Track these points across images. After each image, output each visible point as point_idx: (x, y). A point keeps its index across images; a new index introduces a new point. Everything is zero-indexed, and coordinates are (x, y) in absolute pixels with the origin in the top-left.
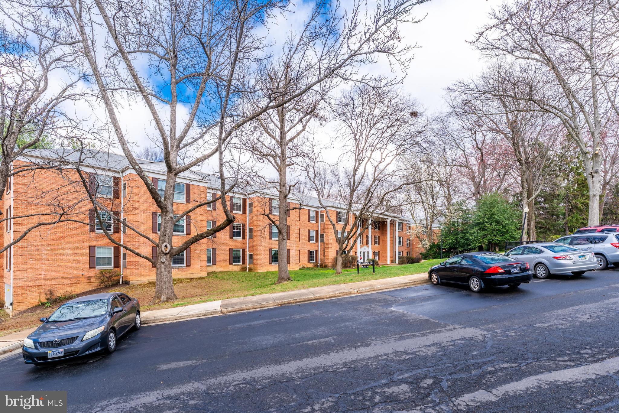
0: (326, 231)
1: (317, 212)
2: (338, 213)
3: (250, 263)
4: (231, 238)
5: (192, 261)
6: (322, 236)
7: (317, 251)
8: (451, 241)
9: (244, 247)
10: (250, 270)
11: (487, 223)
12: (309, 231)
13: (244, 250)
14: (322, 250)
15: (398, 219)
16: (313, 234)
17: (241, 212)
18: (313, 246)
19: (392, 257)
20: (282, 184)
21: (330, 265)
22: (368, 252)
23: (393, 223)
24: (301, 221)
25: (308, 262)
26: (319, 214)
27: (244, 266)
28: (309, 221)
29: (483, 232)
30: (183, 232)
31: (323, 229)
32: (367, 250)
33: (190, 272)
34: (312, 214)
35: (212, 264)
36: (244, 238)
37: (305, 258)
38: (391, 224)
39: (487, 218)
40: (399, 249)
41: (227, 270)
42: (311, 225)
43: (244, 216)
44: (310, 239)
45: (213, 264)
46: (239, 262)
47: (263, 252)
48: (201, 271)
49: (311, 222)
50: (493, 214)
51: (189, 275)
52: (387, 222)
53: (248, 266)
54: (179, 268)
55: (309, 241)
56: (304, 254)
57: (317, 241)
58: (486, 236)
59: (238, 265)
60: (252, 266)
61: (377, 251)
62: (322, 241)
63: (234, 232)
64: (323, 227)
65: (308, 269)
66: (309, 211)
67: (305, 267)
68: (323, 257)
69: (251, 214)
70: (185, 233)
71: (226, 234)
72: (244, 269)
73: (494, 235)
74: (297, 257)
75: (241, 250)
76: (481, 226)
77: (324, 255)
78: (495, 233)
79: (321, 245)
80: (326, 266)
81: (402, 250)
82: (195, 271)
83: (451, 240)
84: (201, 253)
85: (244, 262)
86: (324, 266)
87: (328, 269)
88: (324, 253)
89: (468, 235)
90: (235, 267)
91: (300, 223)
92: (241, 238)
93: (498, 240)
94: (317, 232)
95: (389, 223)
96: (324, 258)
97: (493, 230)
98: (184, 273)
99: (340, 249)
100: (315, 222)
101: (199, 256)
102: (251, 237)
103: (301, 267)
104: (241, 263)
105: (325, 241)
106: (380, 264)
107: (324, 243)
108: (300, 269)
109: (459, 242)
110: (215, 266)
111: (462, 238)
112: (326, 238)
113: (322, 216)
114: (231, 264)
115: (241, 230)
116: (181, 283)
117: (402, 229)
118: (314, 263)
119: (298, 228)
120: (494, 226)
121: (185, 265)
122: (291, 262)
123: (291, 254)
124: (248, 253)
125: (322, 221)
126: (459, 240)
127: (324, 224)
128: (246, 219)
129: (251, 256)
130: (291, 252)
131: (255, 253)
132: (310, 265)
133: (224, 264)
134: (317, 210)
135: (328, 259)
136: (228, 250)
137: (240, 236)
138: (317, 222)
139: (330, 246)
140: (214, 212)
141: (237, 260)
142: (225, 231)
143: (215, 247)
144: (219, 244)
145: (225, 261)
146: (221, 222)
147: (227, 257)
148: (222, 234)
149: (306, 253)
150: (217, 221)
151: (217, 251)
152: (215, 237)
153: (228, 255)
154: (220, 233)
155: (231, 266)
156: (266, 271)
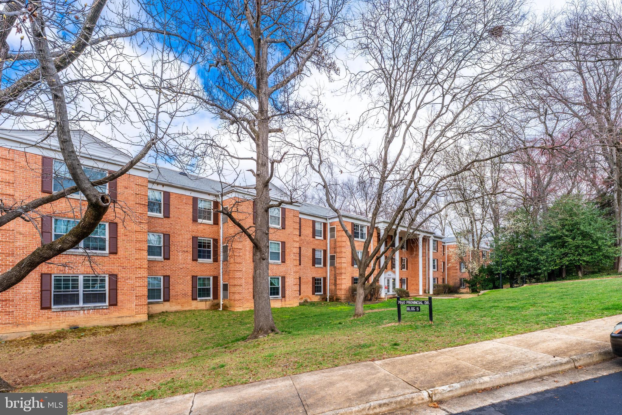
0: (338, 250)
1: (325, 224)
2: (354, 226)
3: (225, 297)
4: (194, 260)
5: (120, 298)
6: (332, 258)
7: (325, 279)
8: (510, 263)
9: (215, 274)
10: (225, 308)
11: (567, 236)
12: (314, 250)
13: (216, 279)
14: (332, 277)
15: (432, 236)
16: (319, 255)
17: (211, 222)
18: (320, 271)
19: (424, 285)
20: (260, 162)
21: (343, 297)
22: (394, 279)
23: (425, 239)
24: (302, 237)
25: (313, 294)
26: (329, 227)
27: (216, 301)
28: (314, 237)
29: (562, 250)
30: (104, 249)
31: (334, 248)
32: (393, 276)
33: (116, 314)
34: (318, 227)
35: (162, 300)
36: (216, 260)
37: (307, 289)
38: (423, 241)
39: (567, 230)
40: (433, 274)
41: (187, 309)
42: (317, 242)
43: (215, 228)
44: (315, 261)
45: (165, 301)
46: (209, 295)
47: (243, 281)
48: (137, 313)
49: (317, 238)
50: (577, 223)
51: (114, 320)
52: (417, 240)
53: (222, 303)
54: (94, 308)
55: (313, 265)
56: (307, 283)
57: (325, 265)
58: (566, 255)
59: (206, 301)
60: (227, 302)
61: (404, 278)
62: (332, 264)
63: (200, 251)
64: (333, 246)
65: (313, 304)
66: (314, 222)
67: (309, 300)
68: (333, 287)
69: (226, 224)
70: (107, 251)
71: (186, 254)
72: (215, 307)
73: (579, 255)
74: (297, 288)
75: (211, 278)
76: (557, 241)
77: (335, 284)
78: (581, 252)
79: (331, 270)
80: (338, 300)
81: (436, 276)
82: (125, 313)
83: (510, 261)
84: (137, 284)
85: (216, 296)
86: (335, 299)
87: (341, 304)
88: (335, 280)
89: (535, 254)
90: (201, 305)
91: (301, 240)
92: (211, 260)
93: (584, 261)
94: (325, 251)
95: (421, 240)
96: (336, 288)
97: (577, 247)
98: (104, 317)
99: (360, 275)
100: (322, 238)
101: (133, 288)
102: (225, 260)
103: (302, 301)
104: (211, 297)
105: (337, 265)
106: (411, 295)
107: (335, 267)
108: (301, 304)
109: (521, 265)
110: (167, 304)
111: (526, 259)
112: (337, 260)
113: (332, 230)
114: (194, 299)
115: (212, 249)
116: (94, 334)
117: (436, 248)
118: (320, 295)
119: (297, 245)
120: (579, 241)
121: (107, 303)
122: (287, 295)
123: (287, 284)
124: (221, 283)
125: (332, 236)
126: (521, 262)
127: (335, 241)
128: (218, 232)
129: (225, 287)
130: (287, 280)
131: (232, 282)
132: (316, 298)
133: (184, 300)
134: (324, 221)
135: (341, 289)
136: (189, 278)
137: (209, 257)
138: (325, 238)
139: (343, 271)
140: (166, 221)
141: (204, 292)
142: (185, 249)
143: (168, 273)
144: (174, 269)
145: (185, 294)
146: (179, 235)
147: (188, 289)
148: (180, 254)
149: (309, 281)
150: (171, 234)
151: (172, 280)
152: (169, 259)
153: (191, 286)
154: (176, 252)
155: (194, 302)
156: (248, 309)
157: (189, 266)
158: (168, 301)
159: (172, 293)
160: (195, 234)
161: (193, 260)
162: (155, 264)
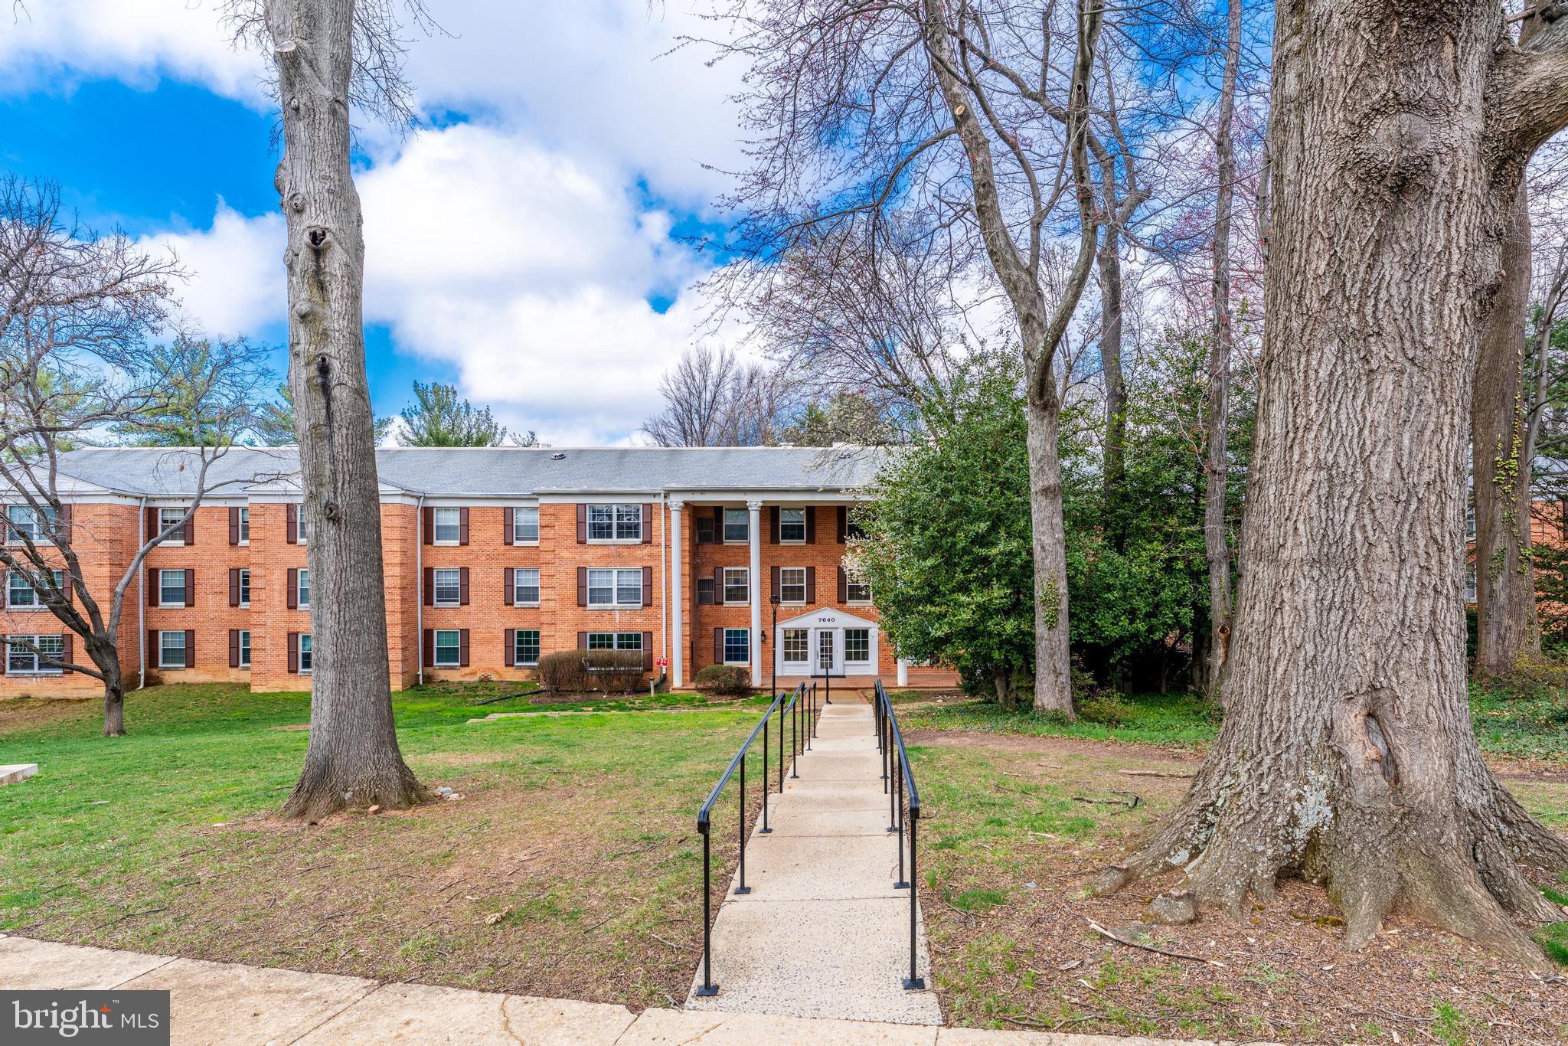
67: (494, 678)
142: (218, 590)
143: (192, 626)
144: (201, 620)
145: (219, 659)
146: (208, 569)
147: (224, 650)
148: (210, 597)
149: (497, 638)
150: (197, 570)
151: (197, 637)
152: (193, 605)
153: (227, 645)
154: (204, 595)
155: (234, 671)
156: (277, 690)
157: (224, 615)
158: (193, 666)
159: (198, 655)
160: (233, 565)
161: (231, 605)
162: (173, 613)
